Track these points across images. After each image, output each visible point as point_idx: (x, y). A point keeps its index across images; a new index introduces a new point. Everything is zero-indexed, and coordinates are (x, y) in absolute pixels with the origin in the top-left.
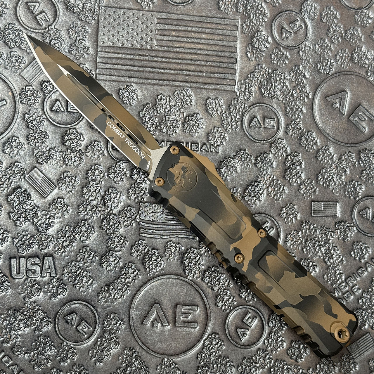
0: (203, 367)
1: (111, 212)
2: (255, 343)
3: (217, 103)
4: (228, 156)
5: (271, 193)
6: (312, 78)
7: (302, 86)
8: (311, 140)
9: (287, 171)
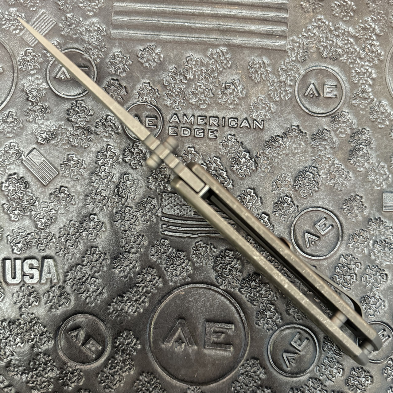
1: (126, 204)
2: (305, 371)
3: (262, 65)
4: (275, 134)
5: (330, 181)
6: (384, 35)
7: (371, 45)
8: (383, 113)
9: (353, 152)
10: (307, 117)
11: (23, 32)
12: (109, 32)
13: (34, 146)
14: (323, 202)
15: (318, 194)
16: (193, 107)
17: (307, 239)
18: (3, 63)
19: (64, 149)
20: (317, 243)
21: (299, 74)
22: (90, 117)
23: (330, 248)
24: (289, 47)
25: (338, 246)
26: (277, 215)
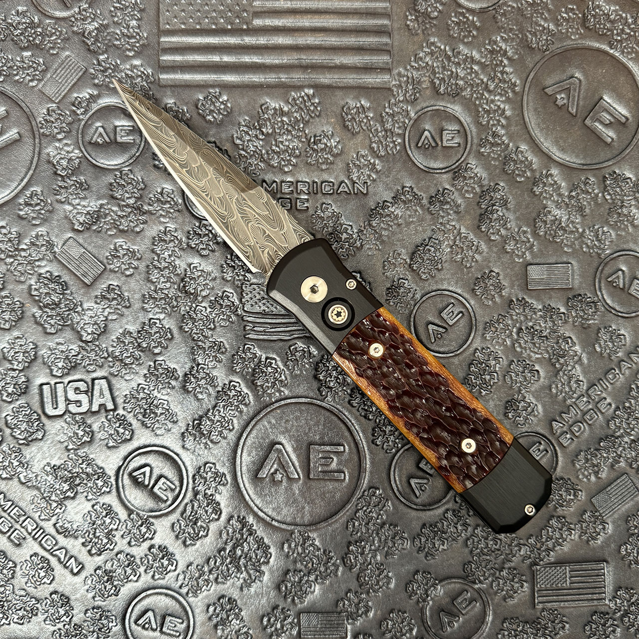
0: (356, 542)
1: (196, 302)
2: (440, 501)
3: (360, 111)
4: (383, 199)
5: (456, 255)
6: (519, 58)
7: (502, 73)
8: (522, 162)
9: (483, 217)
10: (422, 175)
11: (43, 83)
12: (157, 78)
13: (70, 235)
14: (449, 284)
15: (442, 272)
16: (274, 170)
17: (431, 331)
18: (19, 126)
19: (111, 235)
20: (445, 335)
21: (410, 119)
22: (141, 192)
23: (461, 342)
24: (394, 83)
25: (471, 338)
26: (391, 304)
